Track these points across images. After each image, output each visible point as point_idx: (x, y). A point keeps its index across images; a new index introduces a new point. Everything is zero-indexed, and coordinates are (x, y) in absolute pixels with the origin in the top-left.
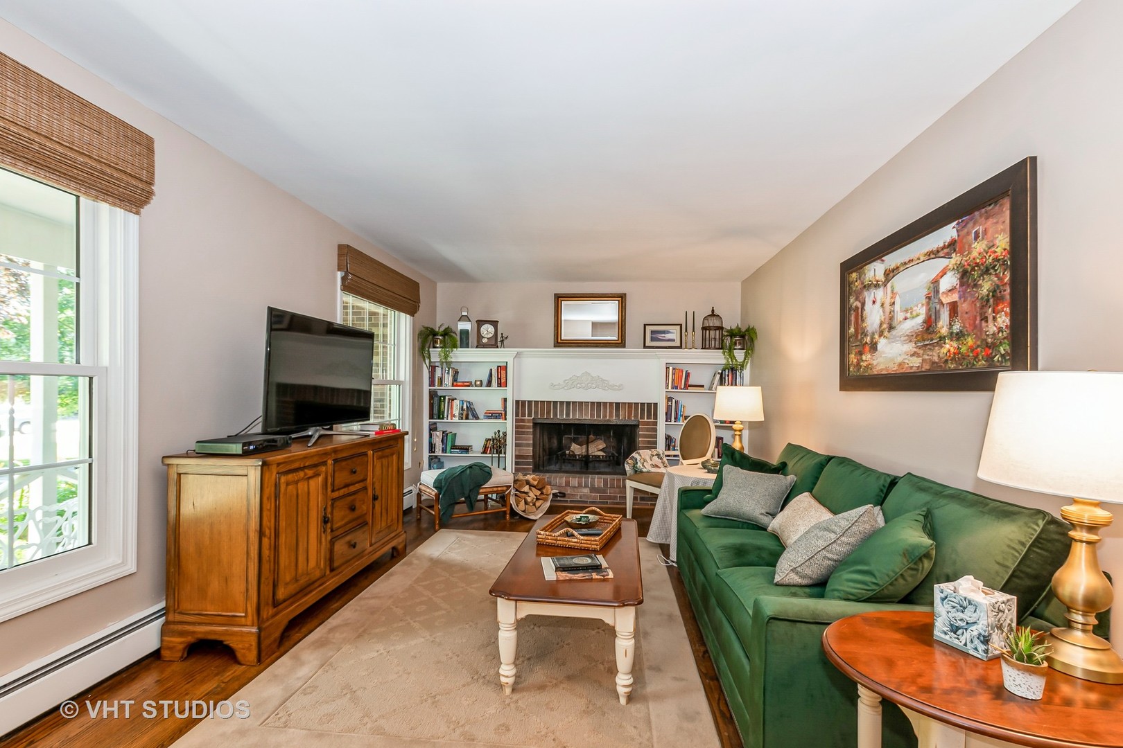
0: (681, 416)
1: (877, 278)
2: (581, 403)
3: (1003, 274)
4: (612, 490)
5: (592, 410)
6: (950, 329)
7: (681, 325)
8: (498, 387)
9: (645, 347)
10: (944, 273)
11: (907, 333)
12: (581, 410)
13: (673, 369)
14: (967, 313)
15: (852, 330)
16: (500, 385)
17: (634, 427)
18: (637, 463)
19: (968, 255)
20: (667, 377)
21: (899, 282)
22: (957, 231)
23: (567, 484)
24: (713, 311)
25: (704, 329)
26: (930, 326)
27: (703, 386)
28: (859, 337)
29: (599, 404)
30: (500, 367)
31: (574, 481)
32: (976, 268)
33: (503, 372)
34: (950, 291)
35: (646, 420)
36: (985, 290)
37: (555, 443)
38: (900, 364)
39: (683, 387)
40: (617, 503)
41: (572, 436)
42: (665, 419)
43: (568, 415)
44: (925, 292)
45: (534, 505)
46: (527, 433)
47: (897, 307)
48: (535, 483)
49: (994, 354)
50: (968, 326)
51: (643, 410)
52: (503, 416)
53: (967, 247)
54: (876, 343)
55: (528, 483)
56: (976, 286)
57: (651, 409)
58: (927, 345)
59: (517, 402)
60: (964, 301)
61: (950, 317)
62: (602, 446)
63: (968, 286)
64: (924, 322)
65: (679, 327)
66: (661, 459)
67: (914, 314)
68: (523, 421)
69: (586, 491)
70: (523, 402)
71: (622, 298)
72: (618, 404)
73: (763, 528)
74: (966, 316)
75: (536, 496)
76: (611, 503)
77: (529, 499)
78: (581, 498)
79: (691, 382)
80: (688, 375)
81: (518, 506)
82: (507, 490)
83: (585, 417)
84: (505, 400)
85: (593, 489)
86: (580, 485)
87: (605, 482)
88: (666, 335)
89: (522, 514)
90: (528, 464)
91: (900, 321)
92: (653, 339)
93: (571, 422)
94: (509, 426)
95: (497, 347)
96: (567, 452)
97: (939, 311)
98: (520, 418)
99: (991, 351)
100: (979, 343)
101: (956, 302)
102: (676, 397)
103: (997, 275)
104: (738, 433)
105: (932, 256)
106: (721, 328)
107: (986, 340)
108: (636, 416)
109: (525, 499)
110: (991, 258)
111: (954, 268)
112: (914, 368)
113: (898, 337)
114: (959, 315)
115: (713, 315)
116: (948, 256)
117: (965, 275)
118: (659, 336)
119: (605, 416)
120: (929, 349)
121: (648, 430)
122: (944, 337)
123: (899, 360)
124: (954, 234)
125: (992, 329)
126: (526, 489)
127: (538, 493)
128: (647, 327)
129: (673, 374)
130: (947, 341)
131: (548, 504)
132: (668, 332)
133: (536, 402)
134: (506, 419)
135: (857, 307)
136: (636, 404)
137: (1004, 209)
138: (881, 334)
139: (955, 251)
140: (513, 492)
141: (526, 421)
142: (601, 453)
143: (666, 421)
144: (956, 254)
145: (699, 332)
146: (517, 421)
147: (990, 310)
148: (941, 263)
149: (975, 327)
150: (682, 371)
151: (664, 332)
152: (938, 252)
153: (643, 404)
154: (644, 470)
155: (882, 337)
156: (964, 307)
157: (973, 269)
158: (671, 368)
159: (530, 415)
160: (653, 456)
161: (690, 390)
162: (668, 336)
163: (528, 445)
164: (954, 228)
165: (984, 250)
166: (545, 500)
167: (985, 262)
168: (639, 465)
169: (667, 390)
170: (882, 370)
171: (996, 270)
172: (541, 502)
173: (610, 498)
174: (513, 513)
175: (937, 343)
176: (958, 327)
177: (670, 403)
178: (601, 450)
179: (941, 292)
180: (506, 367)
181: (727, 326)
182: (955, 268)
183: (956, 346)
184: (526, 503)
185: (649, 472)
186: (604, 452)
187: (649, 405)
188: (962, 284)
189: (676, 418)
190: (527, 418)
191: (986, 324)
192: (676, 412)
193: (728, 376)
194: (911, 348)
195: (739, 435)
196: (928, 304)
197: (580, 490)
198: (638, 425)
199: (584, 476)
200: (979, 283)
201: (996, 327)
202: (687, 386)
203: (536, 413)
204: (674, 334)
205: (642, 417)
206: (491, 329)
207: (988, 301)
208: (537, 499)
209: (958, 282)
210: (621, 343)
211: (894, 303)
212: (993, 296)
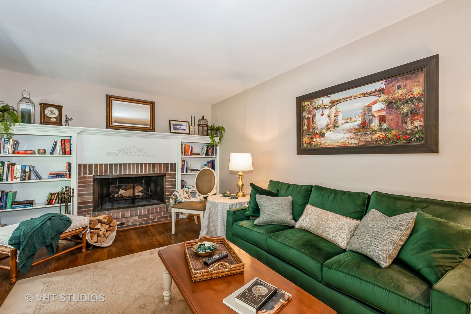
0: (189, 169)
1: (325, 104)
2: (130, 164)
3: (418, 103)
4: (153, 215)
5: (137, 168)
6: (380, 127)
7: (189, 122)
8: (62, 154)
9: (171, 132)
10: (375, 102)
11: (348, 129)
12: (129, 168)
13: (185, 145)
14: (392, 120)
15: (305, 127)
16: (64, 152)
17: (163, 176)
18: (177, 198)
19: (392, 95)
20: (182, 149)
21: (340, 107)
22: (385, 84)
23: (123, 216)
24: (203, 117)
25: (199, 125)
26: (365, 126)
27: (199, 154)
28: (311, 131)
29: (142, 164)
30: (65, 140)
31: (128, 213)
32: (399, 101)
33: (67, 145)
34: (379, 110)
35: (169, 173)
36: (405, 111)
37: (105, 190)
38: (342, 143)
39: (190, 154)
40: (156, 222)
41: (117, 185)
42: (181, 172)
43: (120, 172)
44: (362, 111)
45: (105, 236)
46: (89, 186)
47: (340, 117)
48: (106, 220)
49: (411, 138)
50: (393, 126)
51: (168, 167)
52: (68, 176)
53: (392, 91)
54: (324, 133)
55: (100, 221)
56: (398, 108)
57: (172, 167)
58: (363, 134)
59: (80, 165)
60: (390, 115)
61: (380, 121)
62: (141, 189)
63: (393, 109)
64: (360, 124)
65: (188, 123)
66: (188, 193)
67: (353, 120)
68: (85, 178)
69: (136, 218)
70: (85, 165)
71: (152, 104)
72: (153, 164)
73: (293, 227)
74: (391, 121)
75: (106, 229)
76: (152, 223)
77: (101, 233)
78: (132, 223)
79: (193, 152)
80: (192, 148)
81: (92, 240)
82: (83, 230)
83: (133, 172)
84: (70, 164)
85: (141, 216)
86: (132, 216)
87: (149, 210)
88: (181, 127)
89: (96, 245)
90: (89, 207)
91: (343, 124)
92: (175, 129)
93: (123, 177)
94: (74, 182)
95: (62, 125)
96: (116, 195)
97: (372, 119)
98: (82, 176)
99: (409, 136)
100: (401, 133)
101: (384, 115)
102: (186, 160)
103: (413, 104)
104: (241, 177)
105: (366, 95)
106: (207, 126)
107: (406, 132)
108: (164, 170)
109: (97, 233)
110: (409, 97)
111: (382, 101)
112: (353, 144)
113: (341, 130)
114: (386, 121)
115: (203, 119)
116: (379, 95)
117: (390, 104)
118: (178, 127)
119: (145, 171)
120: (364, 136)
121: (171, 178)
122: (376, 131)
123: (342, 141)
124: (383, 86)
125: (410, 127)
126: (99, 226)
127: (107, 227)
128: (171, 121)
129: (185, 148)
130: (377, 132)
131: (115, 233)
132: (183, 125)
133: (96, 165)
134: (70, 177)
135: (309, 118)
136: (164, 164)
137: (419, 76)
138: (328, 129)
139: (383, 93)
140: (88, 231)
141: (87, 178)
142: (140, 194)
143: (182, 173)
144: (384, 95)
145: (197, 127)
146: (79, 178)
147: (409, 119)
148: (373, 99)
149: (398, 126)
150: (189, 146)
151: (180, 125)
152: (371, 93)
153: (168, 164)
154: (183, 201)
155: (329, 131)
156: (389, 117)
157: (397, 102)
158: (184, 145)
159: (90, 173)
160: (184, 192)
161: (193, 156)
162: (182, 127)
163: (89, 194)
164: (382, 83)
165: (405, 93)
166: (112, 231)
167: (405, 98)
168: (179, 199)
169: (182, 156)
170: (329, 145)
171: (413, 102)
172: (109, 232)
173: (151, 219)
174: (88, 245)
175: (371, 133)
176: (386, 126)
177: (183, 163)
178: (140, 192)
179: (373, 111)
180: (70, 140)
181: (210, 125)
182: (384, 100)
183: (384, 134)
184: (98, 236)
185: (185, 202)
186: (142, 193)
187: (171, 164)
188: (388, 108)
189: (186, 171)
190: (88, 175)
191: (406, 125)
192: (186, 167)
193: (210, 149)
194: (351, 135)
195: (241, 178)
196: (363, 116)
197: (131, 218)
198: (165, 176)
199: (133, 209)
200: (401, 107)
201: (413, 126)
202: (192, 154)
203: (96, 172)
204: (185, 126)
205: (168, 171)
206: (56, 112)
207: (407, 115)
208: (107, 231)
209: (386, 107)
210: (152, 129)
211: (338, 116)
212: (411, 113)
